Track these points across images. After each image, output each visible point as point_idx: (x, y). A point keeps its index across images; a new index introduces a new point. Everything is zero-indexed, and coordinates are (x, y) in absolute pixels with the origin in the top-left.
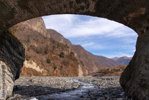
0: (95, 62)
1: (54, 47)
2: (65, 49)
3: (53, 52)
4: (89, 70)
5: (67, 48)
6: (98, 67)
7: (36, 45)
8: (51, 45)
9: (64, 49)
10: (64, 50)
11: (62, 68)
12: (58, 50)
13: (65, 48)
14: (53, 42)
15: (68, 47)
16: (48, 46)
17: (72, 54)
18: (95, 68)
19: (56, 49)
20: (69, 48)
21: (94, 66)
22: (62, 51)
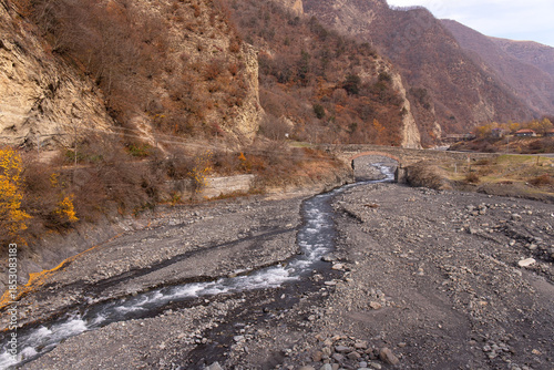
0: (486, 82)
1: (326, 57)
2: (361, 62)
3: (322, 75)
4: (452, 118)
5: (370, 58)
6: (495, 102)
7: (269, 53)
8: (314, 47)
9: (358, 60)
10: (358, 64)
11: (353, 130)
12: (340, 64)
13: (361, 57)
14: (322, 35)
15: (371, 54)
16: (306, 54)
17: (384, 82)
18: (482, 108)
19: (333, 63)
20: (375, 57)
21: (476, 101)
22: (351, 67)
